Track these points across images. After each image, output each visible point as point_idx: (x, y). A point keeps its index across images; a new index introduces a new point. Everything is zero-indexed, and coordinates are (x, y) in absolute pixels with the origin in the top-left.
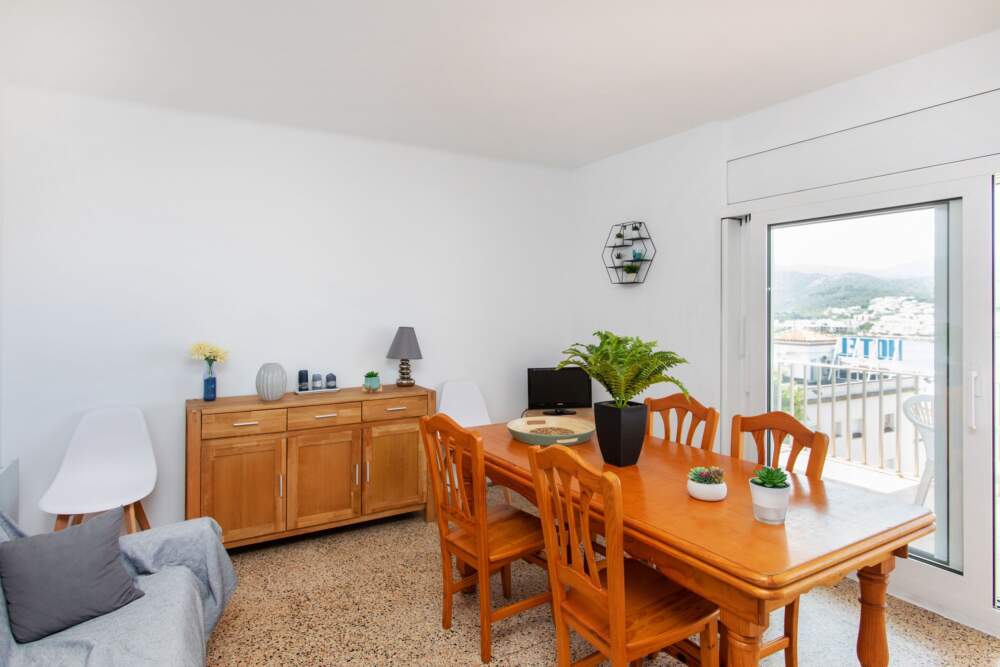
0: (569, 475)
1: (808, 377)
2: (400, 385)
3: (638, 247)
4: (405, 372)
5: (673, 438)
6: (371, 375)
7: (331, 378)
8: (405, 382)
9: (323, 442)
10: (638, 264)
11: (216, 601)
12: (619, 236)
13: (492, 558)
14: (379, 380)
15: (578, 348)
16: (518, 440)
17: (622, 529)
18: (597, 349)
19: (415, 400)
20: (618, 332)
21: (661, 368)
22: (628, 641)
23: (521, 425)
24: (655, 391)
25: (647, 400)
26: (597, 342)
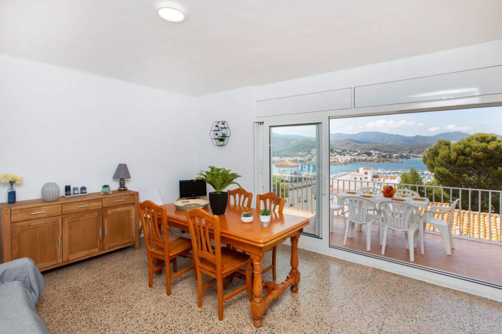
0: (201, 218)
1: (290, 180)
2: (120, 190)
3: (224, 131)
4: (122, 184)
5: (237, 204)
6: (105, 186)
7: (83, 188)
8: (122, 189)
9: (82, 219)
10: (224, 138)
11: (35, 294)
12: (217, 126)
13: (171, 255)
14: (110, 189)
15: (203, 172)
16: (178, 209)
17: (220, 234)
18: (210, 173)
19: (129, 197)
20: (218, 166)
21: (233, 179)
22: (222, 271)
23: (180, 203)
24: (231, 187)
25: (228, 191)
26: (209, 170)
